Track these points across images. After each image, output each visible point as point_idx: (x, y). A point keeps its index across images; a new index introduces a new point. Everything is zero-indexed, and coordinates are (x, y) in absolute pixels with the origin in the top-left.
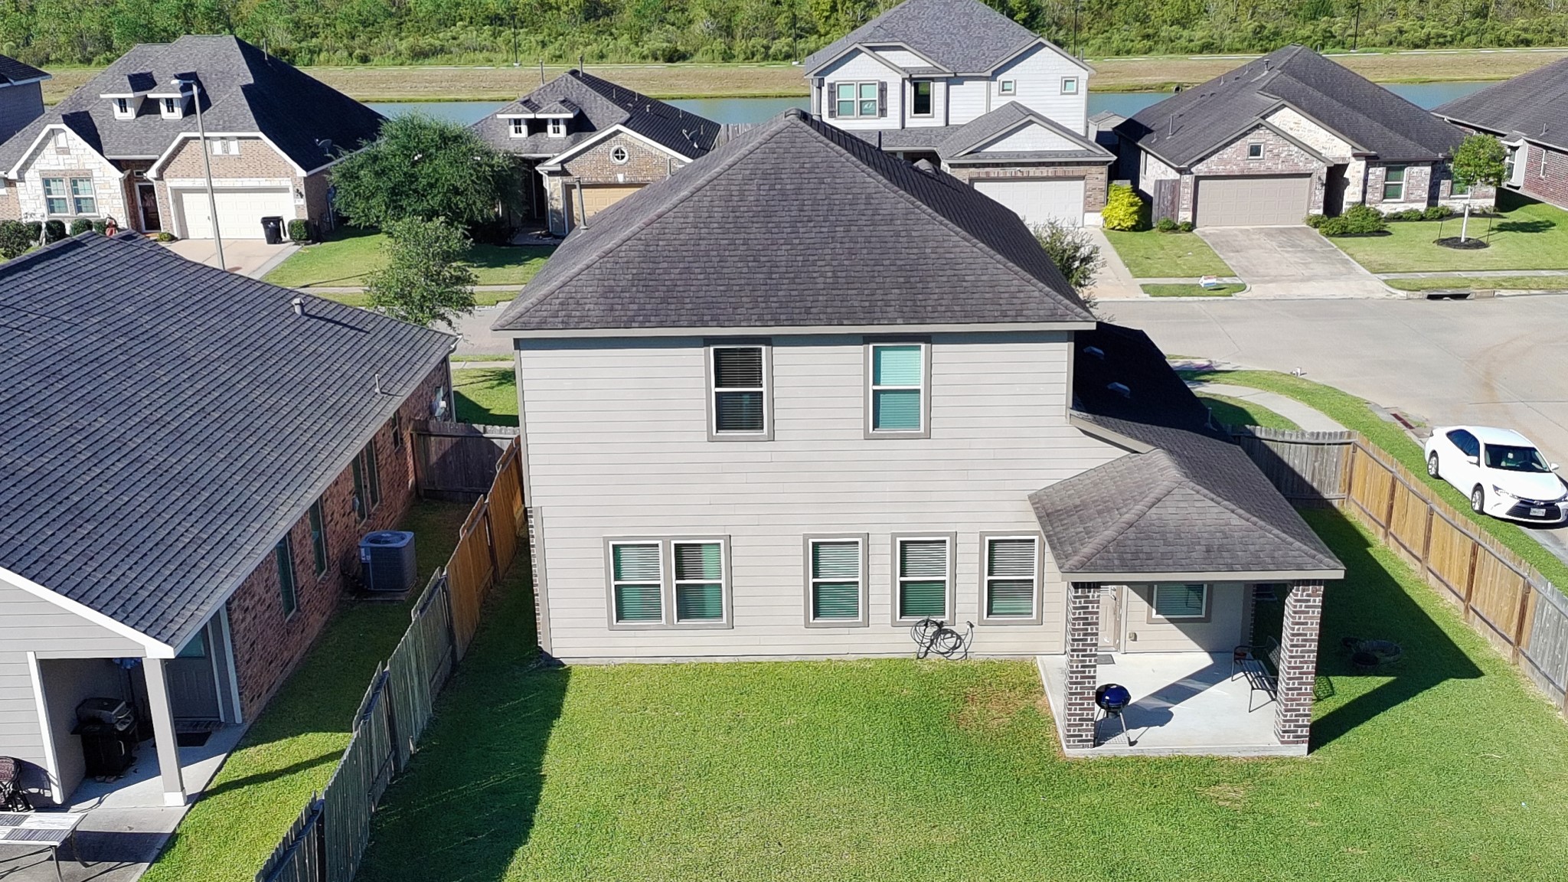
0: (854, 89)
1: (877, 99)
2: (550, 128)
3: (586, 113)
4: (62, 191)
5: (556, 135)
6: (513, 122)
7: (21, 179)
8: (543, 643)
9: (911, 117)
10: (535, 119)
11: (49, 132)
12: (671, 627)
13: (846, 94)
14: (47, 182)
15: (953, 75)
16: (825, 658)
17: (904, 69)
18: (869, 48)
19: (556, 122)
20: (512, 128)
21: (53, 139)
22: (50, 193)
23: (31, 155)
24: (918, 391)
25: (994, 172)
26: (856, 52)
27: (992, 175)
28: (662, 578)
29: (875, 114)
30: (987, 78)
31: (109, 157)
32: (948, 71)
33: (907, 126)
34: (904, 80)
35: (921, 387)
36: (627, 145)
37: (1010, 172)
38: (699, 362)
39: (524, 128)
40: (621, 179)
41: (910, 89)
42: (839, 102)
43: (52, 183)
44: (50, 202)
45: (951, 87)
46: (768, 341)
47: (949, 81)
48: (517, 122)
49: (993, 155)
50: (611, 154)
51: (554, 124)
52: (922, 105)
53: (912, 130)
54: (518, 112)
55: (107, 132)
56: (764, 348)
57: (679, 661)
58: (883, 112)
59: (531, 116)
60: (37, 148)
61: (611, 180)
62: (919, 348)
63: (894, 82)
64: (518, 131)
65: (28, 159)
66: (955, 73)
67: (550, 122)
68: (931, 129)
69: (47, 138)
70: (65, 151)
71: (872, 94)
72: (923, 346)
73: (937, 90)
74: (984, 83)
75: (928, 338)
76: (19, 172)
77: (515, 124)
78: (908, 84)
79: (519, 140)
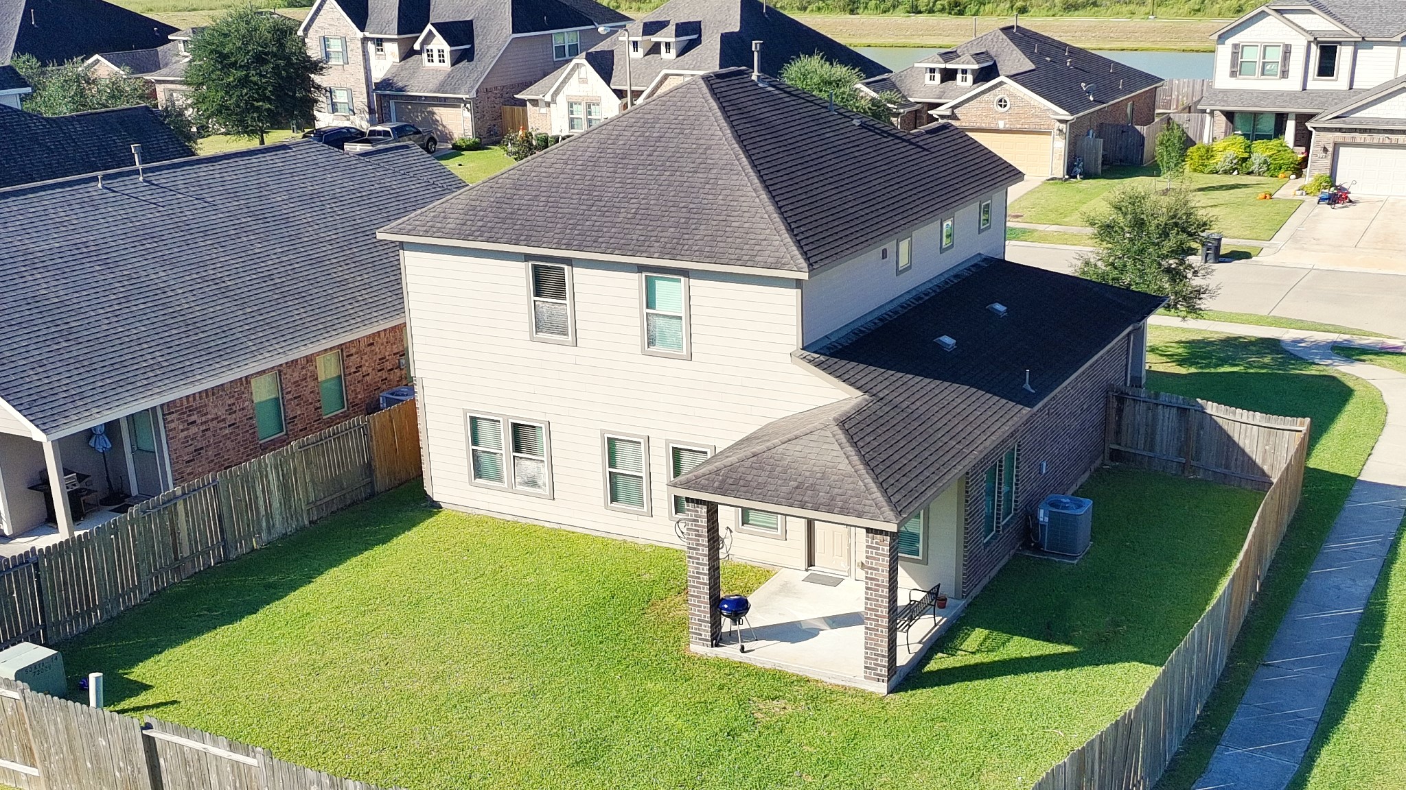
0: (1259, 51)
1: (1280, 60)
2: (959, 76)
3: (998, 65)
4: (580, 112)
5: (964, 84)
6: (928, 70)
7: (554, 101)
8: (427, 489)
9: (1314, 80)
10: (945, 68)
11: (575, 65)
12: (510, 490)
13: (1250, 55)
14: (571, 105)
15: (1361, 39)
16: (621, 538)
17: (1310, 33)
18: (1276, 10)
19: (964, 72)
20: (928, 75)
21: (577, 72)
22: (572, 113)
23: (562, 82)
24: (680, 318)
25: (1360, 137)
26: (1263, 14)
27: (1358, 141)
28: (503, 448)
29: (1276, 75)
30: (1397, 44)
31: (613, 87)
32: (1356, 35)
33: (1308, 87)
34: (1309, 43)
35: (683, 315)
36: (1011, 95)
37: (1377, 138)
38: (521, 273)
39: (938, 76)
40: (1001, 126)
41: (1315, 52)
42: (1241, 62)
43: (574, 106)
44: (572, 120)
45: (1359, 51)
46: (569, 261)
47: (1357, 46)
48: (932, 71)
49: (1360, 121)
50: (995, 103)
51: (963, 73)
52: (1326, 68)
53: (1313, 92)
54: (933, 62)
55: (620, 68)
56: (566, 267)
57: (520, 520)
58: (1285, 74)
59: (943, 66)
60: (566, 78)
61: (993, 126)
62: (679, 281)
63: (1299, 44)
64: (932, 78)
65: (559, 86)
66: (1363, 38)
67: (960, 72)
68: (1331, 92)
69: (573, 70)
70: (584, 81)
71: (1275, 55)
72: (683, 279)
73: (1344, 55)
74: (1396, 48)
75: (686, 273)
76: (552, 96)
77: (931, 72)
78: (1313, 47)
79: (932, 87)
